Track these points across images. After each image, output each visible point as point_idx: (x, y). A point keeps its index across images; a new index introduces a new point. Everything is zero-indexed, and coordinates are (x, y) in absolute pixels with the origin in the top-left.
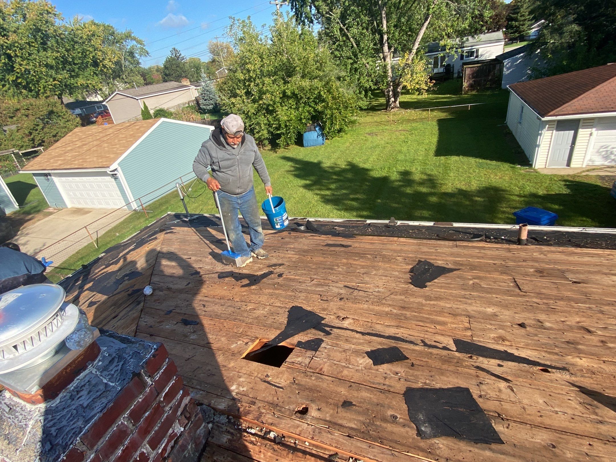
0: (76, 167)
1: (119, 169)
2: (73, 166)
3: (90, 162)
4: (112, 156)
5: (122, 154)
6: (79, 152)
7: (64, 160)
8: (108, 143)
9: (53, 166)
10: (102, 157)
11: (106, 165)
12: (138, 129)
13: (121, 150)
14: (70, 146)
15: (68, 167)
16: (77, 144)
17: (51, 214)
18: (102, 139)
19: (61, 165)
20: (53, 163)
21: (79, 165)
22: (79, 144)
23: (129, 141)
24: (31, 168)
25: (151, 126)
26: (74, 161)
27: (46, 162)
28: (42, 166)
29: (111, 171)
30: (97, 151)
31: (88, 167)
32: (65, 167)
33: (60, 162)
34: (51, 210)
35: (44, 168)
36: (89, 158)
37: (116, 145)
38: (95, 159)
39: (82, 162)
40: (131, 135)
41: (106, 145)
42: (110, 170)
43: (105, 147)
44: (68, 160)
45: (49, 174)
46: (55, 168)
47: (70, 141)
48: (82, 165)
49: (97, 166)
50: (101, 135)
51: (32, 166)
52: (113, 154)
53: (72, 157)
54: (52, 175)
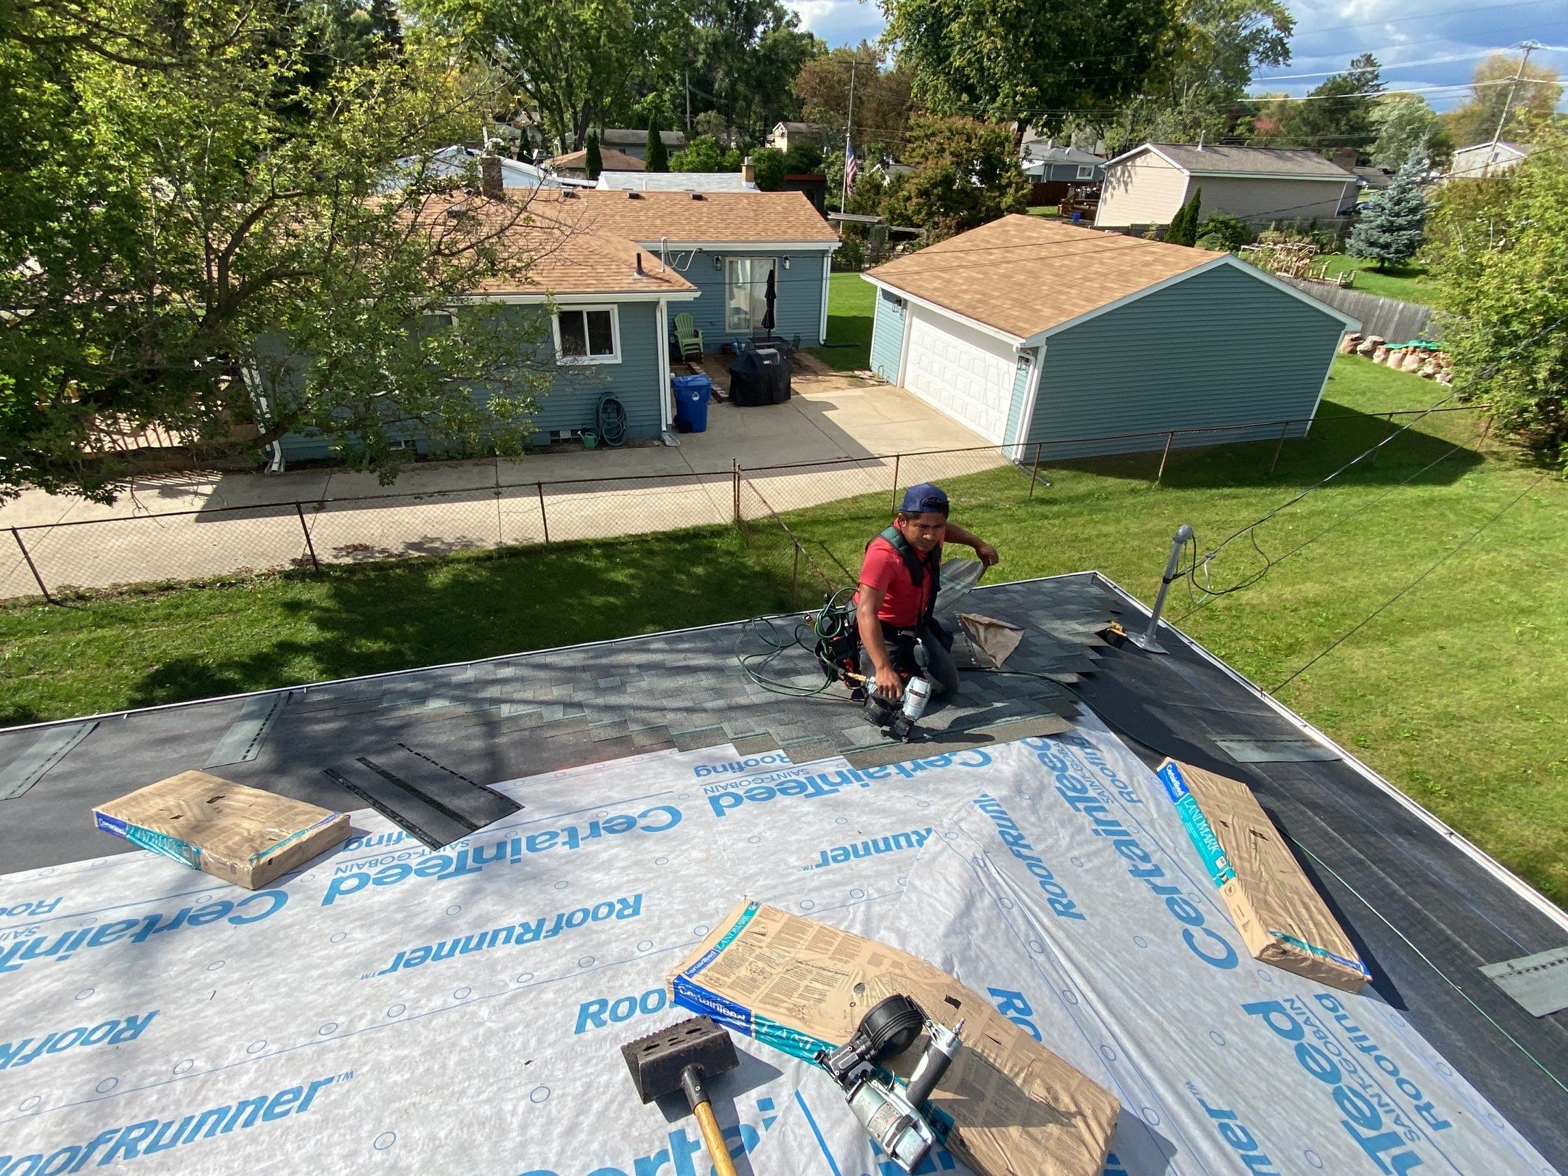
0: (963, 308)
1: (1043, 352)
3: (994, 306)
4: (1047, 311)
5: (1070, 316)
10: (1024, 307)
11: (1022, 328)
12: (1147, 264)
13: (1074, 305)
14: (976, 253)
15: (946, 302)
16: (993, 254)
18: (1051, 261)
19: (936, 289)
20: (925, 280)
21: (971, 306)
22: (997, 255)
23: (1104, 288)
24: (886, 279)
25: (1186, 268)
26: (965, 292)
27: (917, 272)
28: (905, 281)
29: (1021, 350)
30: (1023, 285)
31: (986, 318)
32: (941, 300)
33: (937, 284)
34: (868, 375)
35: (903, 285)
36: (997, 298)
37: (1071, 287)
38: (1008, 304)
39: (979, 301)
40: (1120, 274)
41: (1049, 279)
42: (1023, 346)
43: (1043, 283)
44: (956, 284)
45: (906, 301)
46: (922, 293)
47: (983, 241)
48: (975, 308)
49: (1001, 324)
50: (1055, 248)
51: (888, 273)
52: (1054, 307)
53: (966, 279)
54: (909, 306)
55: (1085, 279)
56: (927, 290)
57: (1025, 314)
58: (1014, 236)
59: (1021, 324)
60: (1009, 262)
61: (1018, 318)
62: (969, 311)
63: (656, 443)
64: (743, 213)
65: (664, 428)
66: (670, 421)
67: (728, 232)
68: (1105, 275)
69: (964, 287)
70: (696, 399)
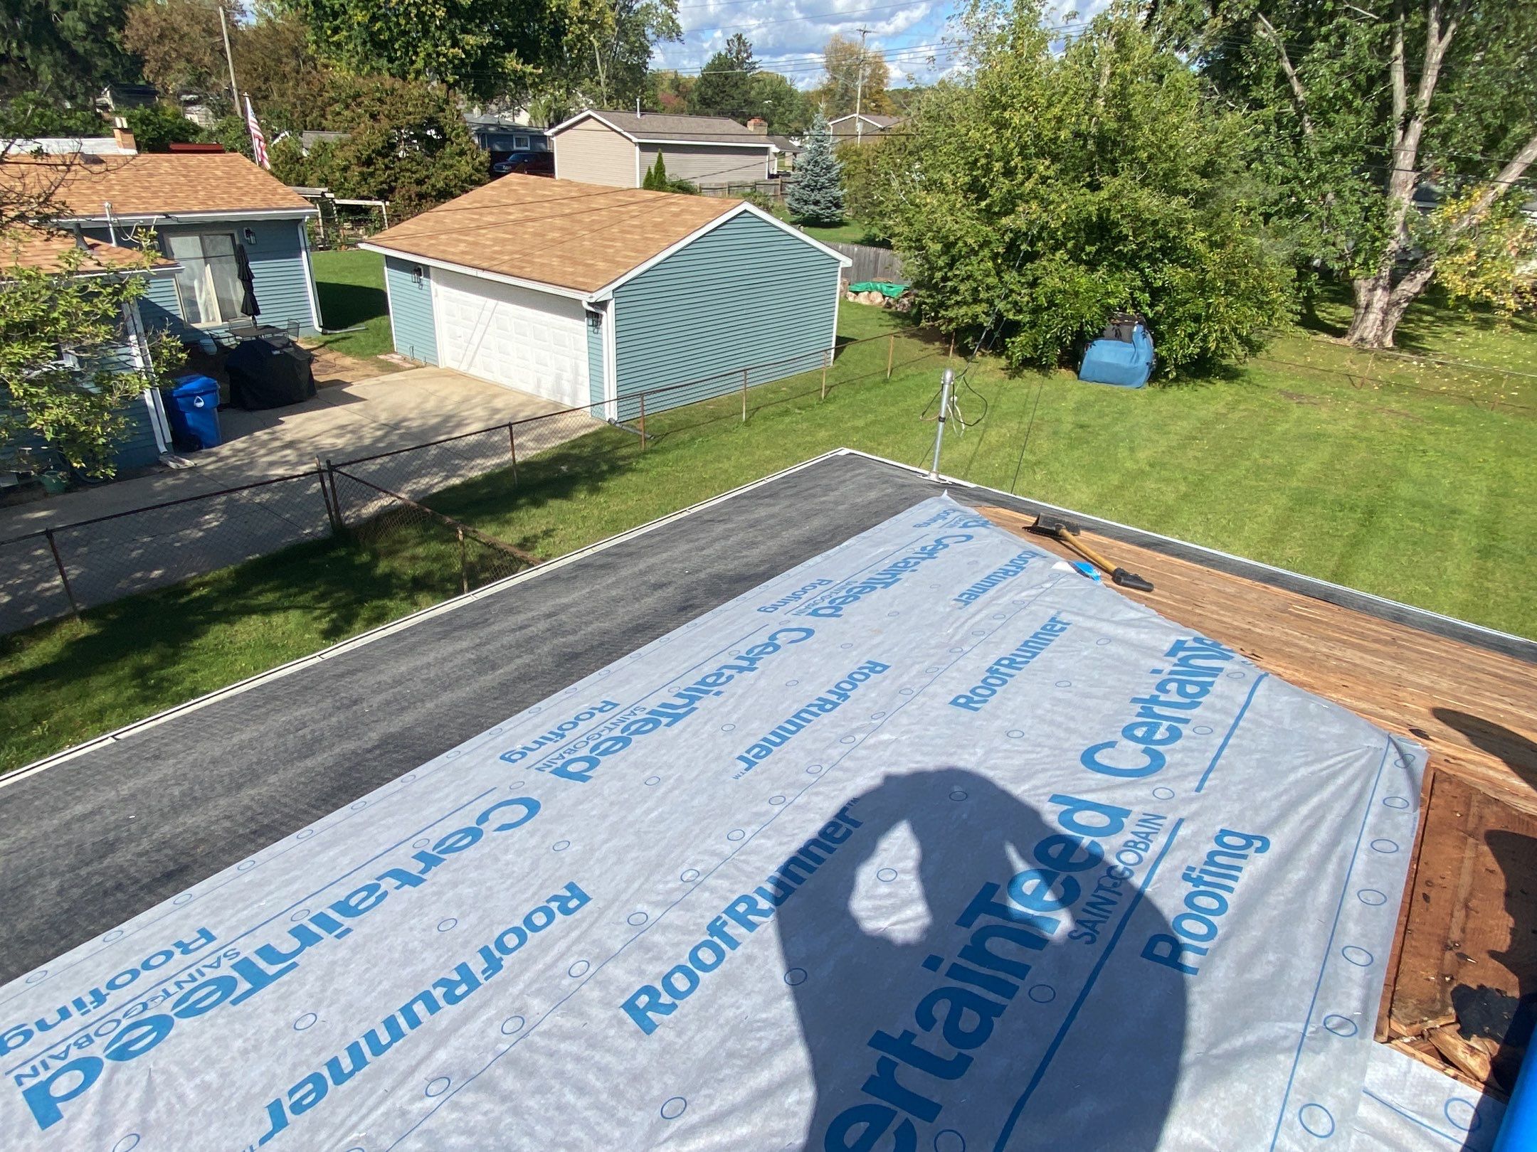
3: (542, 265)
4: (601, 265)
5: (629, 266)
6: (515, 234)
8: (592, 230)
10: (575, 263)
12: (676, 215)
13: (626, 257)
14: (491, 213)
16: (510, 214)
17: (395, 368)
18: (578, 217)
19: (463, 253)
20: (446, 245)
21: (513, 267)
22: (516, 214)
23: (647, 239)
24: (390, 243)
25: (714, 216)
26: (501, 252)
27: (430, 237)
28: (417, 245)
29: (590, 304)
30: (561, 242)
31: (535, 275)
32: (476, 263)
34: (395, 359)
39: (522, 260)
41: (587, 234)
42: (594, 300)
43: (583, 239)
44: (485, 246)
45: (426, 267)
46: (450, 257)
47: (491, 201)
48: (521, 268)
49: (559, 281)
50: (576, 205)
51: (393, 238)
52: (605, 261)
53: (496, 241)
54: (432, 271)
55: (623, 232)
56: (453, 254)
57: (580, 269)
58: (525, 195)
59: (581, 279)
60: (533, 220)
61: (572, 274)
62: (516, 271)
63: (157, 470)
64: (170, 179)
65: (163, 449)
66: (169, 439)
67: (159, 202)
68: (641, 227)
69: (496, 248)
70: (201, 404)
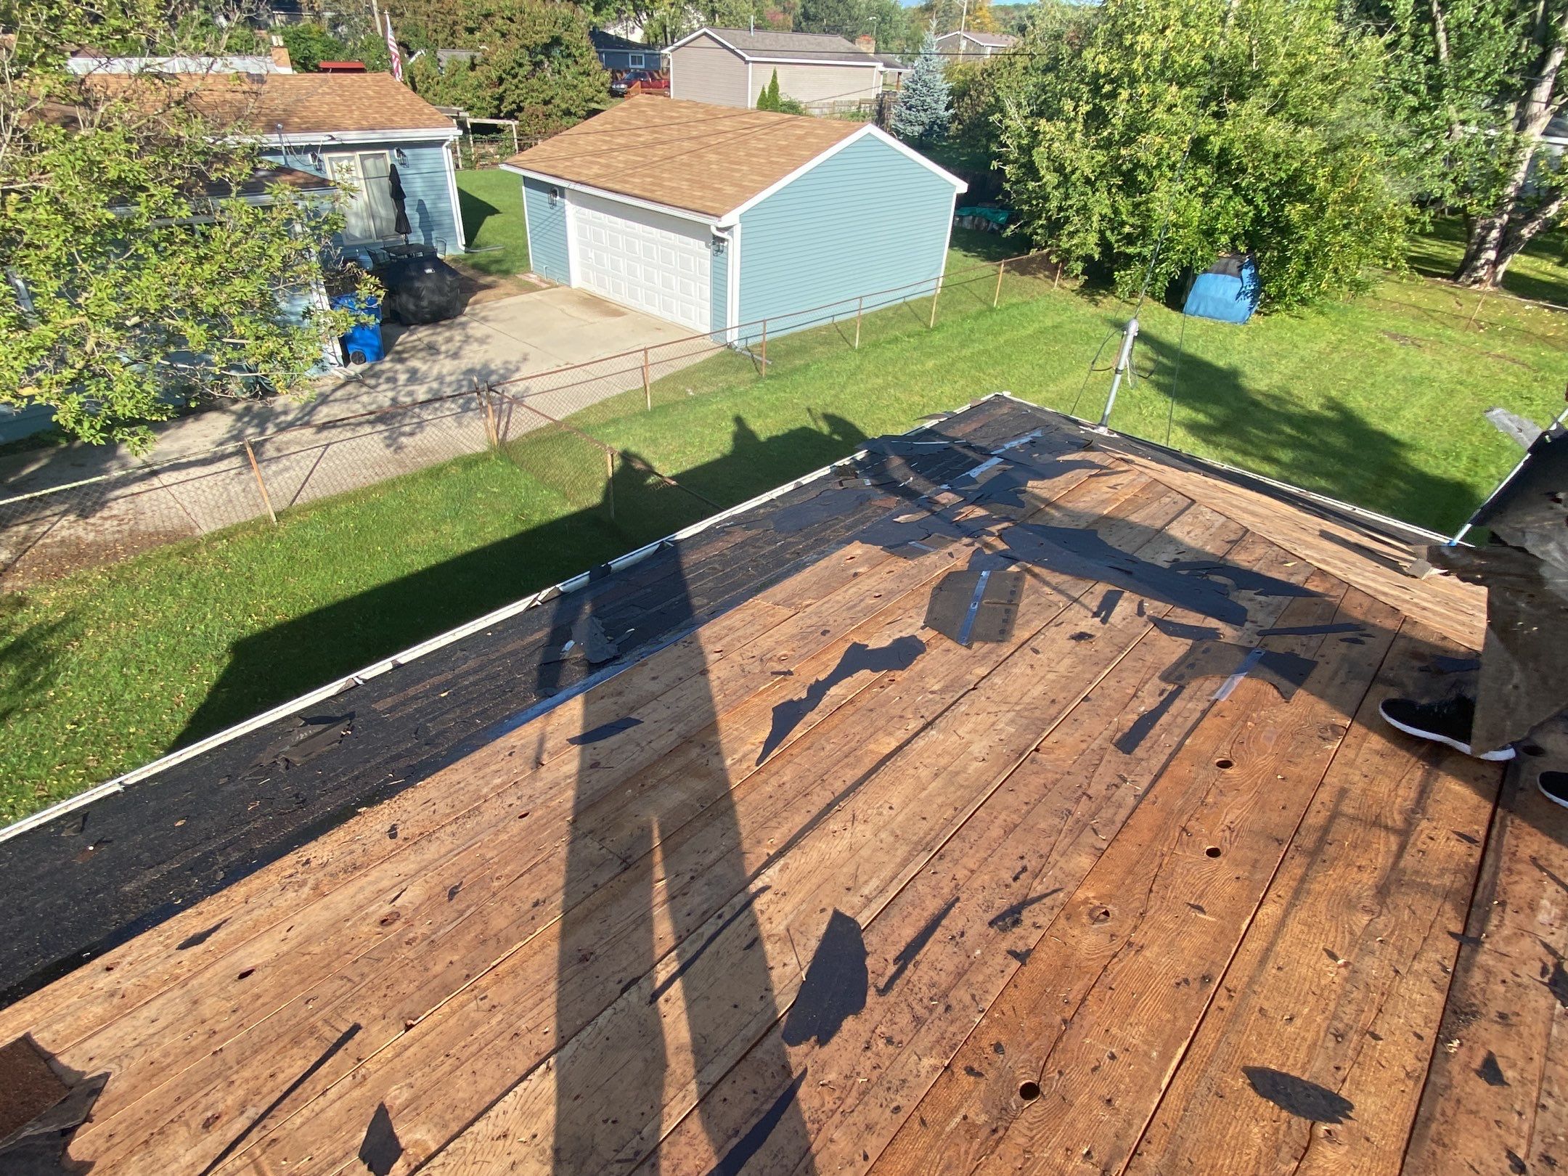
0: (636, 192)
1: (737, 231)
2: (628, 188)
3: (672, 188)
4: (729, 190)
5: (755, 192)
6: (645, 156)
7: (608, 166)
8: (719, 153)
9: (579, 174)
10: (703, 187)
11: (713, 208)
12: (800, 138)
13: (752, 181)
14: (622, 135)
15: (617, 187)
16: (640, 136)
17: (532, 288)
18: (705, 140)
19: (598, 176)
20: (580, 167)
21: (645, 190)
22: (646, 136)
23: (772, 162)
24: (528, 165)
25: (839, 140)
26: (632, 175)
27: (566, 159)
28: (554, 167)
29: (719, 229)
30: (689, 165)
31: (666, 200)
32: (610, 185)
33: (596, 169)
34: (533, 278)
35: (559, 173)
36: (670, 180)
37: (739, 164)
38: (685, 185)
39: (652, 184)
40: (781, 148)
41: (713, 157)
42: (721, 225)
43: (710, 163)
44: (618, 169)
45: (562, 189)
49: (690, 205)
53: (628, 164)
55: (749, 155)
56: (589, 176)
57: (709, 193)
59: (709, 204)
60: (662, 143)
62: (650, 195)
65: (334, 361)
66: (338, 353)
68: (767, 150)
69: (628, 171)
